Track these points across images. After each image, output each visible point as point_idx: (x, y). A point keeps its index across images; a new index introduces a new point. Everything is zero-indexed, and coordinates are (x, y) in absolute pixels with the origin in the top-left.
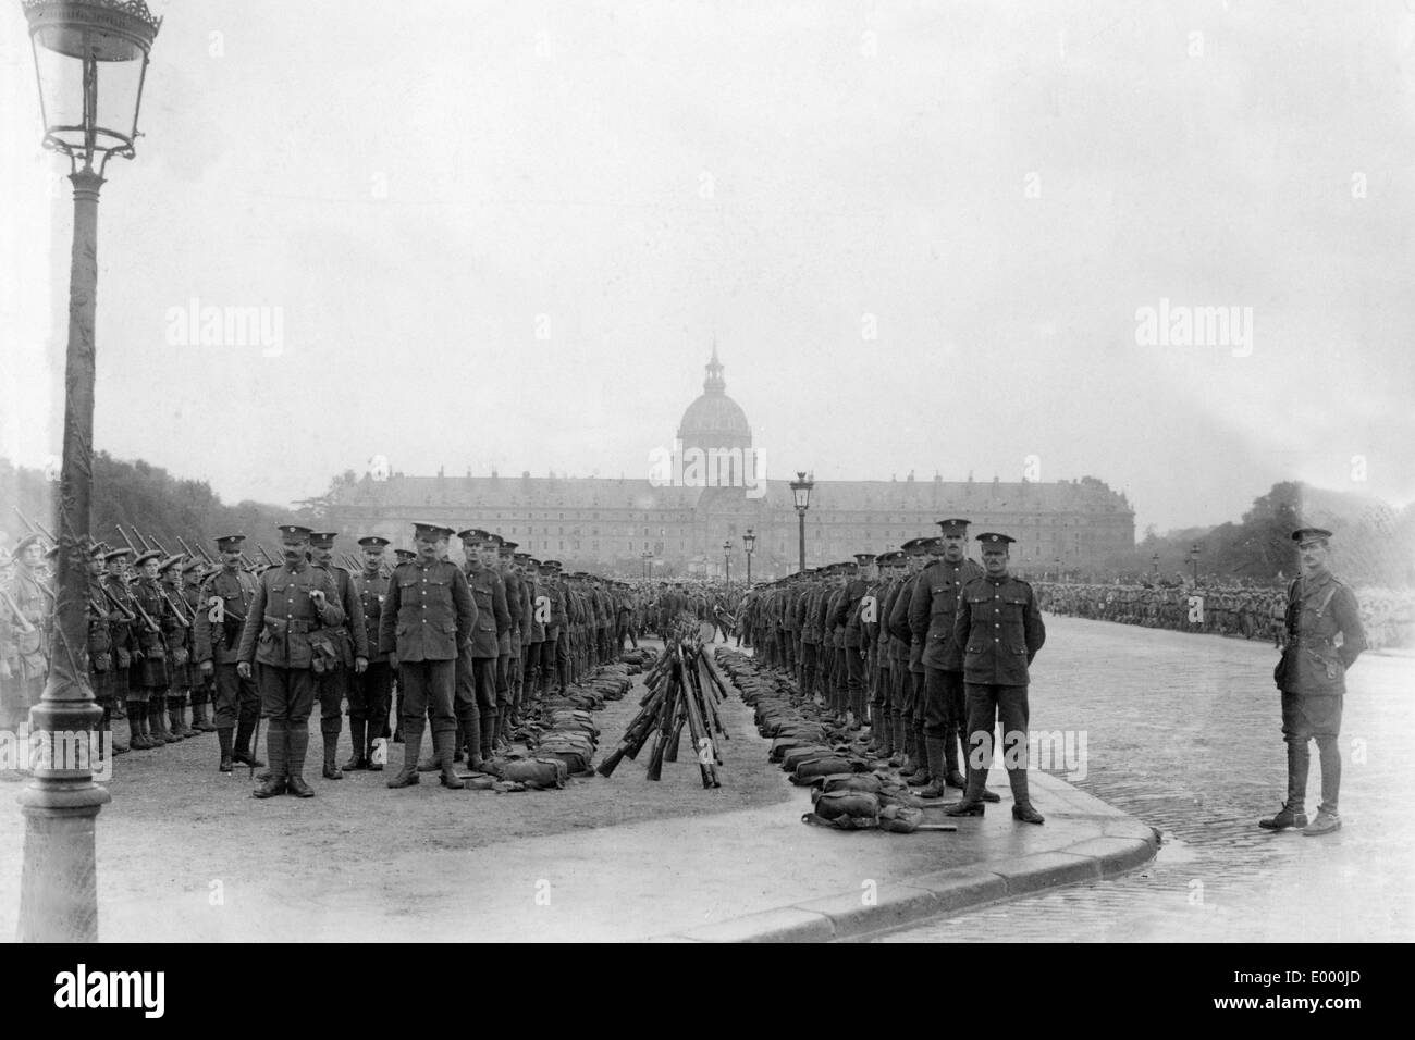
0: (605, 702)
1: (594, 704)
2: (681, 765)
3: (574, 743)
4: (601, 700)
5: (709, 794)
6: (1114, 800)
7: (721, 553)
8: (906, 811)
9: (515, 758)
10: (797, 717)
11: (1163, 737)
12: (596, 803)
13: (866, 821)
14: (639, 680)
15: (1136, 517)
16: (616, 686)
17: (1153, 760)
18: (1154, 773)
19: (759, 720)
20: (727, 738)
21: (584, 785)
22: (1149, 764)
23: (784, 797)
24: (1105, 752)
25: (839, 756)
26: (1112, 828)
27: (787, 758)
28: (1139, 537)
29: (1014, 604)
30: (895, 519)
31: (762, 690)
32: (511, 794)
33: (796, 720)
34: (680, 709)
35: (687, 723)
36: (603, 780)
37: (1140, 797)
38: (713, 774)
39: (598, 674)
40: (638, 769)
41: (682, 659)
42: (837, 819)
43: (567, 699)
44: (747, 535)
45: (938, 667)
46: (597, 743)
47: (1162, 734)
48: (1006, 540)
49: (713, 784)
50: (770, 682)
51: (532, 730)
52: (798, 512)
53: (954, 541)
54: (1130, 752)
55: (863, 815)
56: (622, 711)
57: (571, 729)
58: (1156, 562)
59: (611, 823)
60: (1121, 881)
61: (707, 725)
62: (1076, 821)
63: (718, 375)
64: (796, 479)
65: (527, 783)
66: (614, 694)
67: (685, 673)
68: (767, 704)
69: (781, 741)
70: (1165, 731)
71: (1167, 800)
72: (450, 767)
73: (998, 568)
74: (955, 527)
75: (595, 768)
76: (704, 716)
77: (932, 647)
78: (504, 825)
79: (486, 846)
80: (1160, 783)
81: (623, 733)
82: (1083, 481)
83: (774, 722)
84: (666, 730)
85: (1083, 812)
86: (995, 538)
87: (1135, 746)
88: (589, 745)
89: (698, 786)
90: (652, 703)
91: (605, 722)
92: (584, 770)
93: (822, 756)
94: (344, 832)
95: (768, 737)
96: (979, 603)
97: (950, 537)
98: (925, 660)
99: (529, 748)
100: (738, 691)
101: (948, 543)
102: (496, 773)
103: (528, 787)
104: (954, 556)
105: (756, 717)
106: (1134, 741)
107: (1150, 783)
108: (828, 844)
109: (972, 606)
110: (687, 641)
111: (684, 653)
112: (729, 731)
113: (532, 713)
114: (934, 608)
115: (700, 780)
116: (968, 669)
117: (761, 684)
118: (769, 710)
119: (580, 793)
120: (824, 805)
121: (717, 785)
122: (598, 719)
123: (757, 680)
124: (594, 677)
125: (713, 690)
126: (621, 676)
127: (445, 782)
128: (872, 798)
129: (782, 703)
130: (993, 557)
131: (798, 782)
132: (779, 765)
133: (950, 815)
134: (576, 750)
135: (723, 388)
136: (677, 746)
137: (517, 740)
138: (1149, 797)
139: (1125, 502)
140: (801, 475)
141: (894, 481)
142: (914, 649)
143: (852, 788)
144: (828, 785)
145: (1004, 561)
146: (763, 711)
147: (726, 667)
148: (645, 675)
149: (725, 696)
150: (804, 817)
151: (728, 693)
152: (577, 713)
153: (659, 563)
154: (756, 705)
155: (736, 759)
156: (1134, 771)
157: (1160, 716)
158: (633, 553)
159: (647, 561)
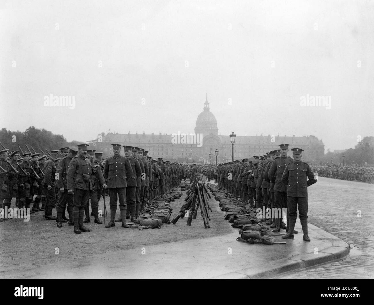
0: (174, 200)
1: (171, 200)
2: (198, 220)
3: (164, 213)
4: (173, 199)
5: (206, 230)
6: (332, 233)
7: (208, 156)
8: (270, 237)
9: (146, 218)
10: (233, 205)
11: (343, 212)
12: (171, 233)
13: (258, 241)
14: (184, 193)
15: (325, 147)
16: (178, 195)
17: (342, 219)
18: (343, 224)
19: (221, 205)
20: (212, 211)
21: (167, 227)
22: (340, 221)
23: (230, 232)
24: (326, 216)
25: (246, 218)
26: (335, 243)
27: (231, 218)
28: (326, 152)
29: (303, 171)
30: (257, 147)
31: (221, 196)
32: (144, 230)
33: (232, 206)
34: (197, 203)
35: (200, 207)
36: (173, 225)
37: (340, 232)
38: (208, 224)
39: (172, 191)
40: (184, 222)
41: (198, 188)
42: (248, 240)
43: (163, 199)
44: (216, 151)
45: (279, 191)
46: (171, 213)
47: (342, 211)
48: (301, 150)
49: (208, 227)
50: (224, 194)
51: (151, 209)
52: (232, 144)
53: (284, 151)
54: (334, 217)
55: (256, 239)
56: (179, 202)
57: (164, 208)
58: (332, 159)
59: (175, 241)
60: (341, 262)
61: (206, 208)
62: (323, 240)
63: (208, 106)
64: (231, 134)
65: (149, 226)
66: (177, 197)
67: (199, 191)
68: (223, 200)
69: (229, 213)
70: (343, 210)
71: (349, 233)
72: (125, 221)
73: (298, 159)
74: (284, 147)
75: (171, 221)
76: (205, 205)
77: (277, 184)
78: (141, 241)
79: (134, 249)
80: (346, 227)
81: (180, 210)
82: (310, 136)
83: (226, 206)
84: (193, 210)
85: (325, 237)
86: (298, 150)
87: (335, 215)
88: (169, 214)
89: (203, 227)
90: (189, 200)
91: (174, 206)
92: (167, 222)
93: (242, 218)
94: (89, 243)
95: (224, 211)
96: (292, 171)
97: (283, 150)
98: (275, 188)
99: (150, 215)
100: (214, 197)
101: (282, 151)
102: (139, 223)
103: (149, 228)
104: (284, 156)
105: (220, 204)
106: (334, 213)
107: (342, 227)
108: (246, 248)
109: (290, 172)
110: (199, 182)
111: (199, 186)
112: (212, 209)
113: (151, 203)
114: (277, 172)
115: (203, 225)
116: (289, 192)
117: (221, 195)
118: (224, 202)
119: (166, 230)
120: (244, 235)
121: (209, 227)
122: (172, 205)
123: (220, 193)
124: (171, 192)
125: (207, 197)
126: (179, 191)
127: (124, 226)
128: (258, 233)
129: (228, 200)
130: (297, 156)
131: (235, 226)
132: (228, 220)
133: (284, 238)
134: (165, 216)
135: (209, 109)
136: (196, 214)
137: (147, 212)
138: (343, 232)
139: (322, 142)
140: (233, 133)
141: (257, 136)
142: (271, 184)
143: (253, 229)
144: (244, 228)
145: (300, 157)
146: (222, 203)
147: (210, 189)
148: (187, 191)
149: (210, 198)
150: (237, 239)
151: (211, 197)
152: (166, 203)
153: (190, 159)
154: (220, 201)
155: (215, 218)
156: (337, 223)
157: (340, 205)
158: (183, 156)
159: (187, 158)
